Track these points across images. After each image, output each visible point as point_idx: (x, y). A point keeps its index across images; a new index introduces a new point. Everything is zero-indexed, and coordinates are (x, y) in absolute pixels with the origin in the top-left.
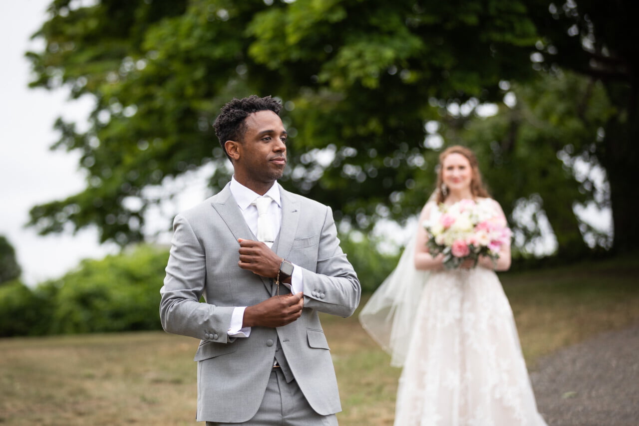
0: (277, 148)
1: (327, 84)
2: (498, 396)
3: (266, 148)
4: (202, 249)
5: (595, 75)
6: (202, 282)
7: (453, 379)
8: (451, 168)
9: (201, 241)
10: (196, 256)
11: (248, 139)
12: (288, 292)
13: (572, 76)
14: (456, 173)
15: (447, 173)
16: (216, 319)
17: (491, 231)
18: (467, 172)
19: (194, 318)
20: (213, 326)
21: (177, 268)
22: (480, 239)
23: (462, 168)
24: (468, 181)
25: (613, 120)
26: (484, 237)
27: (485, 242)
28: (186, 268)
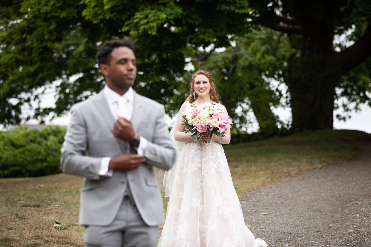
0: (129, 68)
1: (127, 33)
2: (221, 213)
3: (123, 69)
4: (85, 125)
5: (283, 30)
6: (85, 145)
7: (197, 202)
8: (198, 83)
9: (85, 122)
10: (82, 130)
11: (113, 63)
12: (136, 152)
13: (269, 30)
14: (202, 85)
15: (196, 86)
16: (92, 166)
17: (220, 119)
18: (208, 85)
19: (80, 165)
20: (91, 170)
21: (71, 137)
22: (214, 123)
23: (205, 82)
24: (208, 90)
25: (293, 55)
26: (215, 122)
27: (216, 125)
28: (76, 137)
